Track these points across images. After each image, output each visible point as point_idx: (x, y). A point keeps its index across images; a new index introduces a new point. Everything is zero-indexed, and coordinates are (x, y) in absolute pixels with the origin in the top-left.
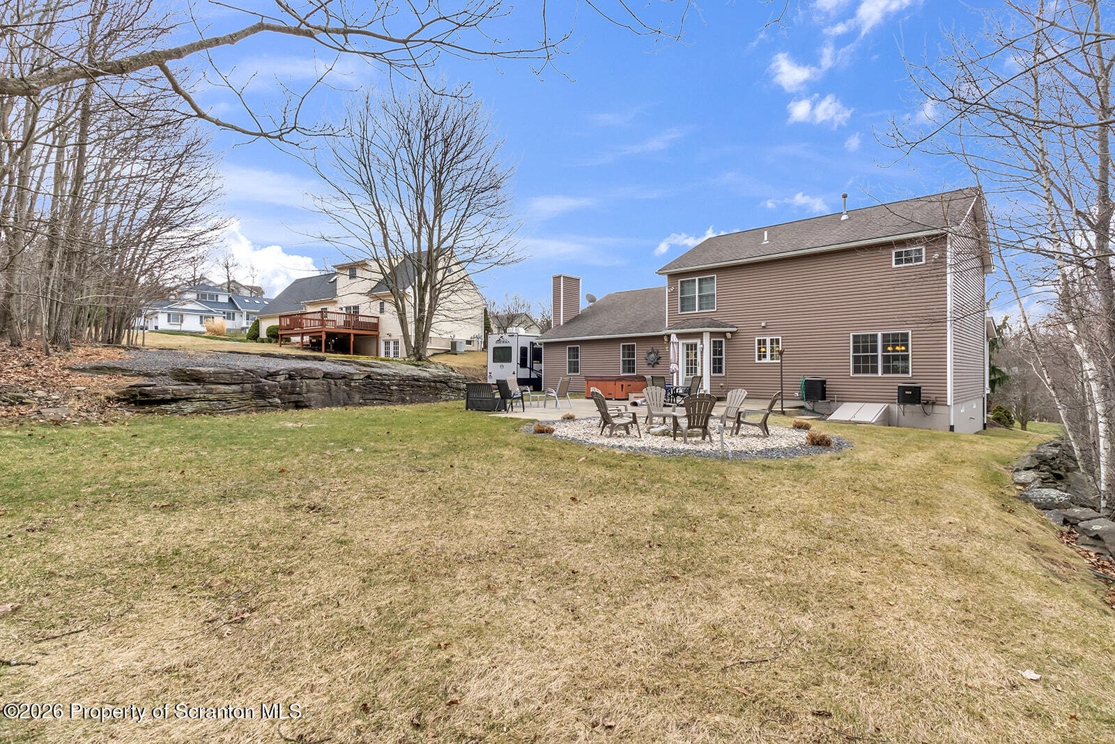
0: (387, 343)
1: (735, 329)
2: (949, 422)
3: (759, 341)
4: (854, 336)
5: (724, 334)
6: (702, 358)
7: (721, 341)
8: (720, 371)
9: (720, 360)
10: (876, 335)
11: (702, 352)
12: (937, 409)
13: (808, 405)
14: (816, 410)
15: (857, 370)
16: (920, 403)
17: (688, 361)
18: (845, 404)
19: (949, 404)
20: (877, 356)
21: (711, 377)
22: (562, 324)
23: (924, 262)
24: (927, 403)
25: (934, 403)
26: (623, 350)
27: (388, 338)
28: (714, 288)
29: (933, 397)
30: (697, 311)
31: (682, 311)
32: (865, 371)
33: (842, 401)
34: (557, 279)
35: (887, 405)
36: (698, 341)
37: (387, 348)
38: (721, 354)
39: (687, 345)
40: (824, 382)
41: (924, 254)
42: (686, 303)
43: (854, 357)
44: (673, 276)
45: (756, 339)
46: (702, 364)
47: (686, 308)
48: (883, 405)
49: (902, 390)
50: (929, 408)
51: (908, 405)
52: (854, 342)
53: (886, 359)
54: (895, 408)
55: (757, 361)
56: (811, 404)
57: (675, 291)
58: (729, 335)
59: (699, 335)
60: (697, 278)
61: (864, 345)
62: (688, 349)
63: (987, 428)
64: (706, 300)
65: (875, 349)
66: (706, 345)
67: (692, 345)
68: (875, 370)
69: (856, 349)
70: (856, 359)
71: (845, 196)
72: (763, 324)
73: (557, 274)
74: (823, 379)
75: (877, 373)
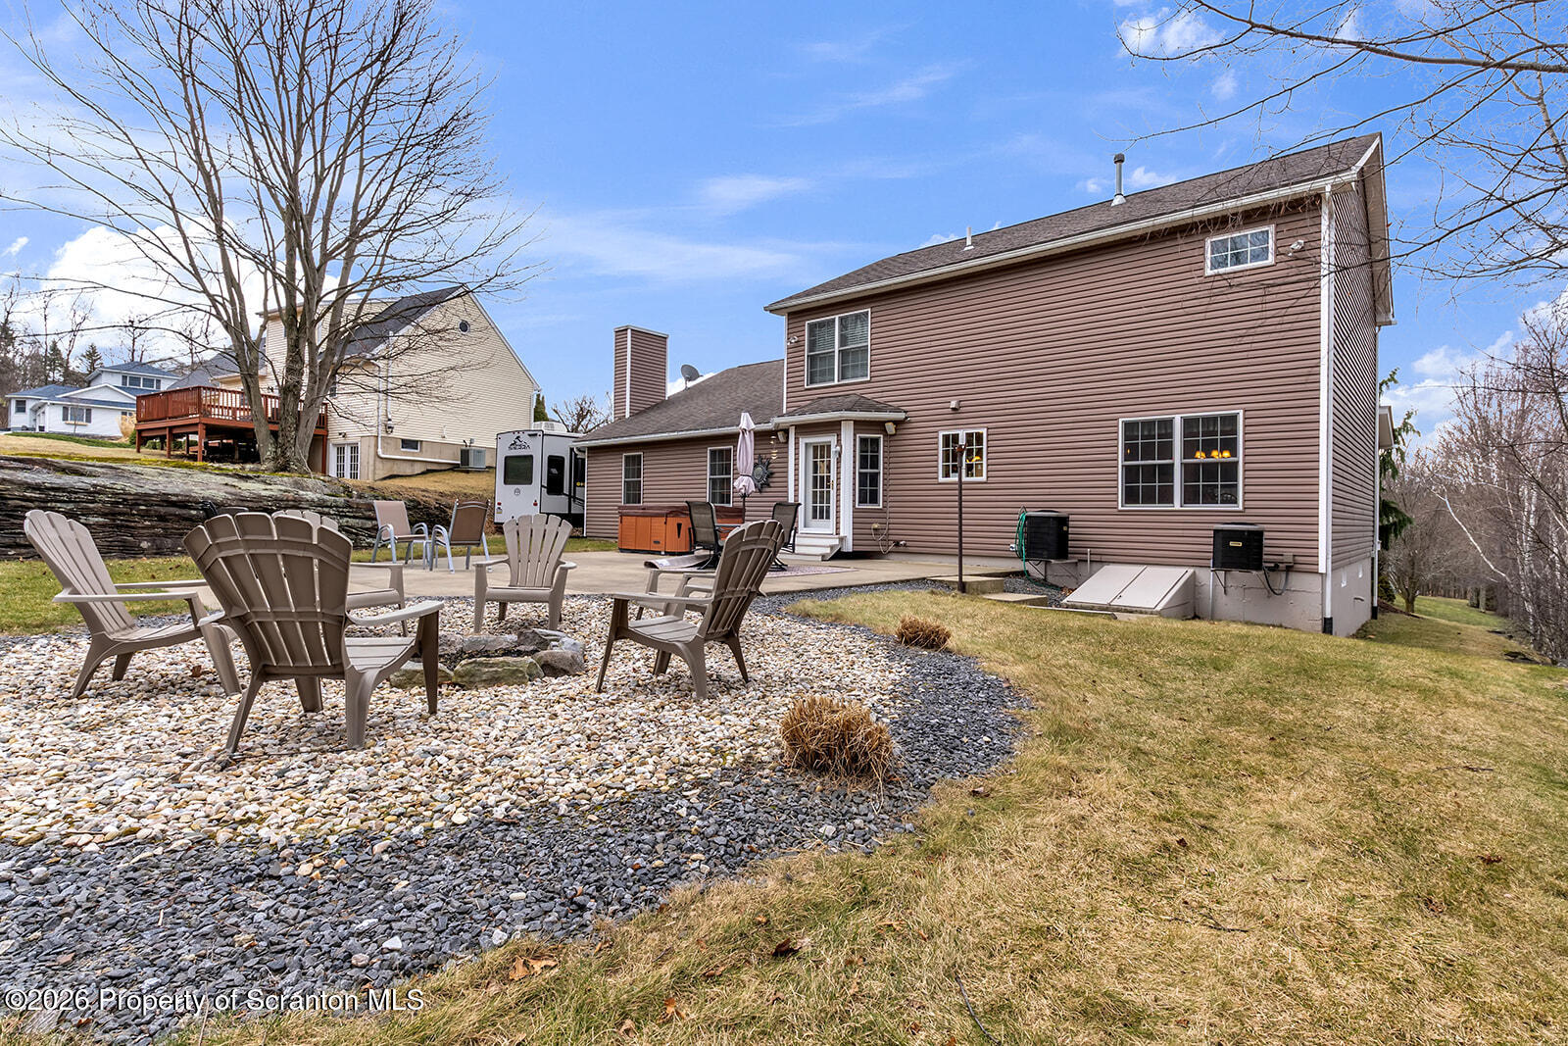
0: (340, 449)
1: (902, 416)
2: (1323, 612)
3: (946, 437)
4: (1127, 425)
5: (880, 425)
6: (838, 473)
7: (876, 441)
8: (874, 500)
9: (874, 478)
10: (1170, 422)
11: (839, 462)
12: (1297, 581)
13: (1035, 569)
14: (1050, 579)
15: (1131, 496)
16: (1258, 568)
17: (815, 478)
18: (1107, 568)
19: (1322, 569)
20: (1173, 465)
21: (855, 511)
22: (627, 415)
23: (1271, 260)
24: (1275, 568)
25: (1289, 569)
26: (713, 459)
27: (340, 440)
28: (866, 335)
29: (1288, 555)
30: (836, 382)
31: (812, 382)
32: (1149, 498)
33: (1101, 562)
34: (621, 332)
35: (1191, 571)
36: (832, 439)
37: (340, 459)
38: (875, 465)
39: (815, 448)
40: (1063, 521)
41: (1271, 244)
42: (818, 366)
43: (1127, 469)
44: (796, 315)
45: (941, 434)
46: (838, 484)
47: (818, 378)
48: (1183, 570)
49: (1222, 537)
50: (1279, 580)
51: (1236, 573)
52: (1127, 438)
53: (1190, 471)
54: (1208, 578)
55: (941, 479)
56: (1041, 567)
57: (799, 344)
58: (890, 428)
59: (833, 427)
60: (837, 317)
61: (1146, 440)
62: (815, 457)
63: (1379, 616)
64: (852, 359)
65: (1166, 450)
66: (846, 446)
67: (822, 447)
68: (1166, 496)
69: (1131, 452)
70: (1131, 473)
71: (1120, 160)
72: (953, 404)
73: (621, 325)
74: (1063, 512)
75: (1171, 501)
